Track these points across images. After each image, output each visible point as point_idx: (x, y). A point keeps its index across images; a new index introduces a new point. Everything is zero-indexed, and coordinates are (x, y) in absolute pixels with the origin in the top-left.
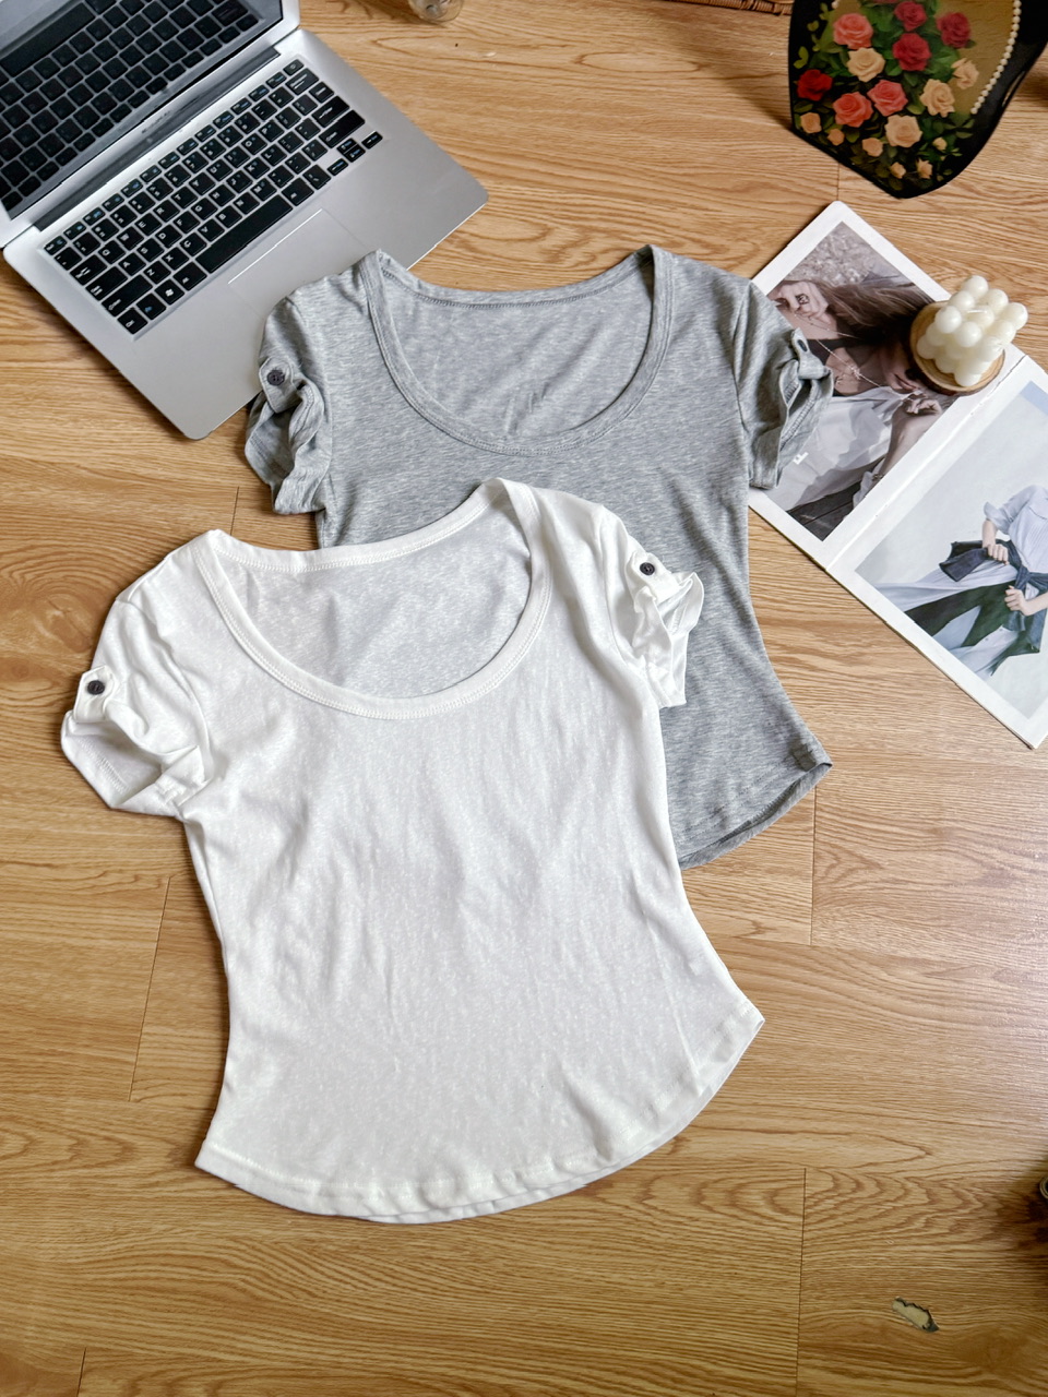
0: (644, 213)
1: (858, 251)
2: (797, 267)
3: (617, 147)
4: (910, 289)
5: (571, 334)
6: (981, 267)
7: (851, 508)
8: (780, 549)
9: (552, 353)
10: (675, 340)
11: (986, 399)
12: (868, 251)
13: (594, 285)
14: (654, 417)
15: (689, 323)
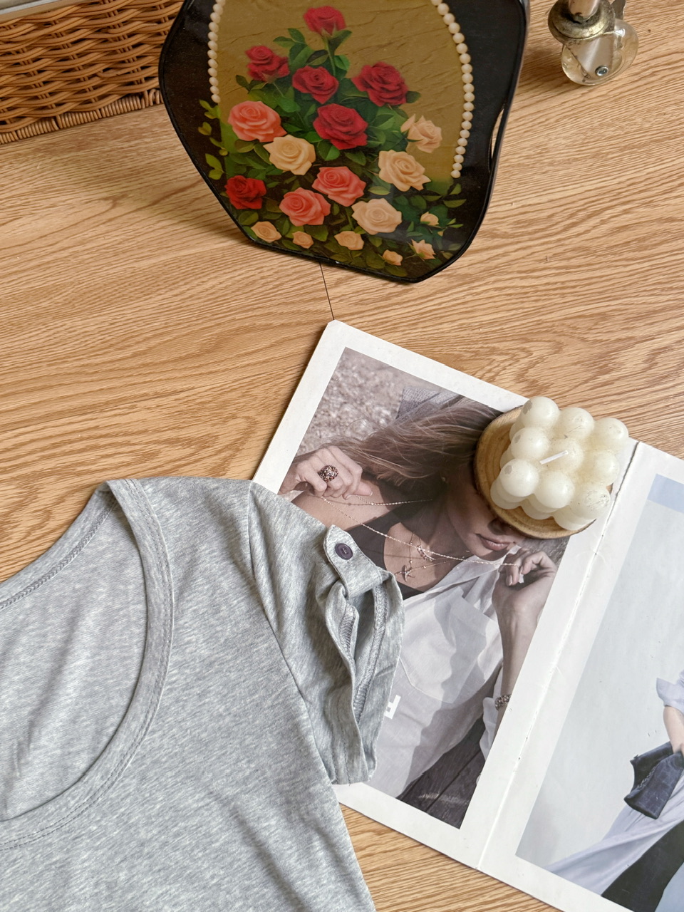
0: (96, 428)
1: (377, 380)
2: (307, 432)
3: (40, 349)
4: (459, 405)
5: (44, 636)
6: (539, 337)
7: (482, 762)
8: (406, 856)
9: (28, 674)
10: (181, 592)
11: (605, 526)
12: (390, 374)
13: (56, 556)
14: (183, 720)
15: (193, 564)
